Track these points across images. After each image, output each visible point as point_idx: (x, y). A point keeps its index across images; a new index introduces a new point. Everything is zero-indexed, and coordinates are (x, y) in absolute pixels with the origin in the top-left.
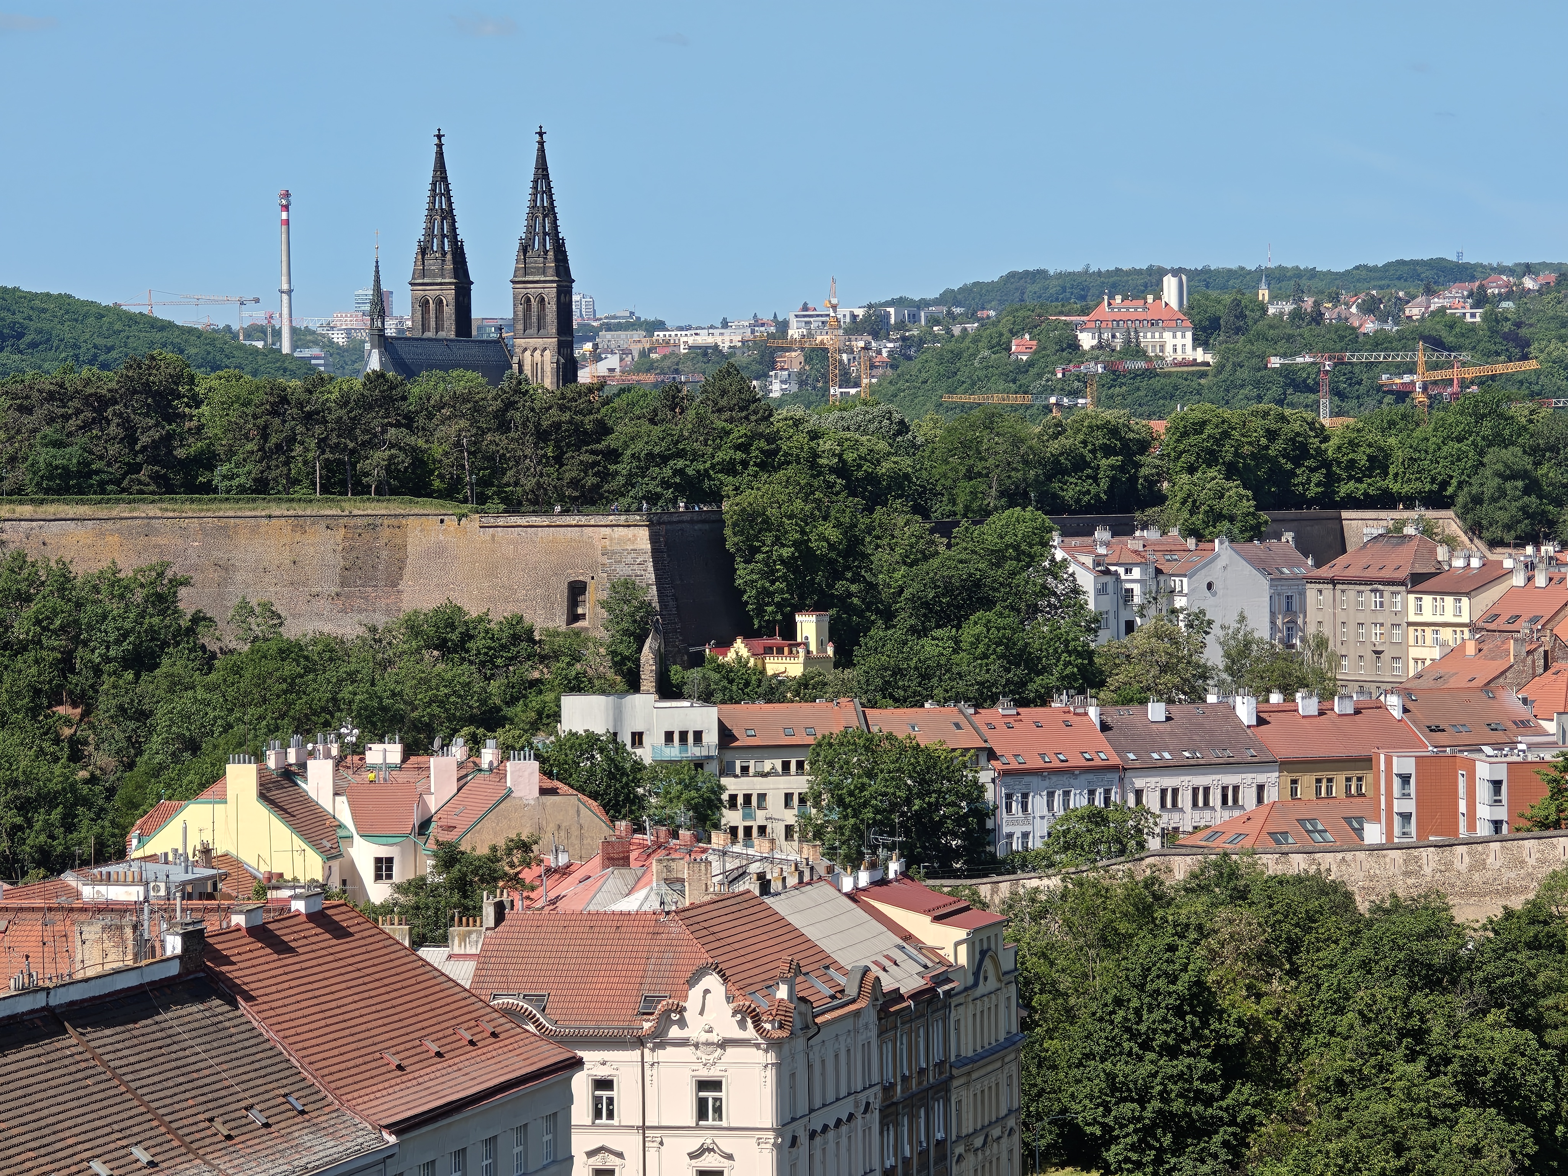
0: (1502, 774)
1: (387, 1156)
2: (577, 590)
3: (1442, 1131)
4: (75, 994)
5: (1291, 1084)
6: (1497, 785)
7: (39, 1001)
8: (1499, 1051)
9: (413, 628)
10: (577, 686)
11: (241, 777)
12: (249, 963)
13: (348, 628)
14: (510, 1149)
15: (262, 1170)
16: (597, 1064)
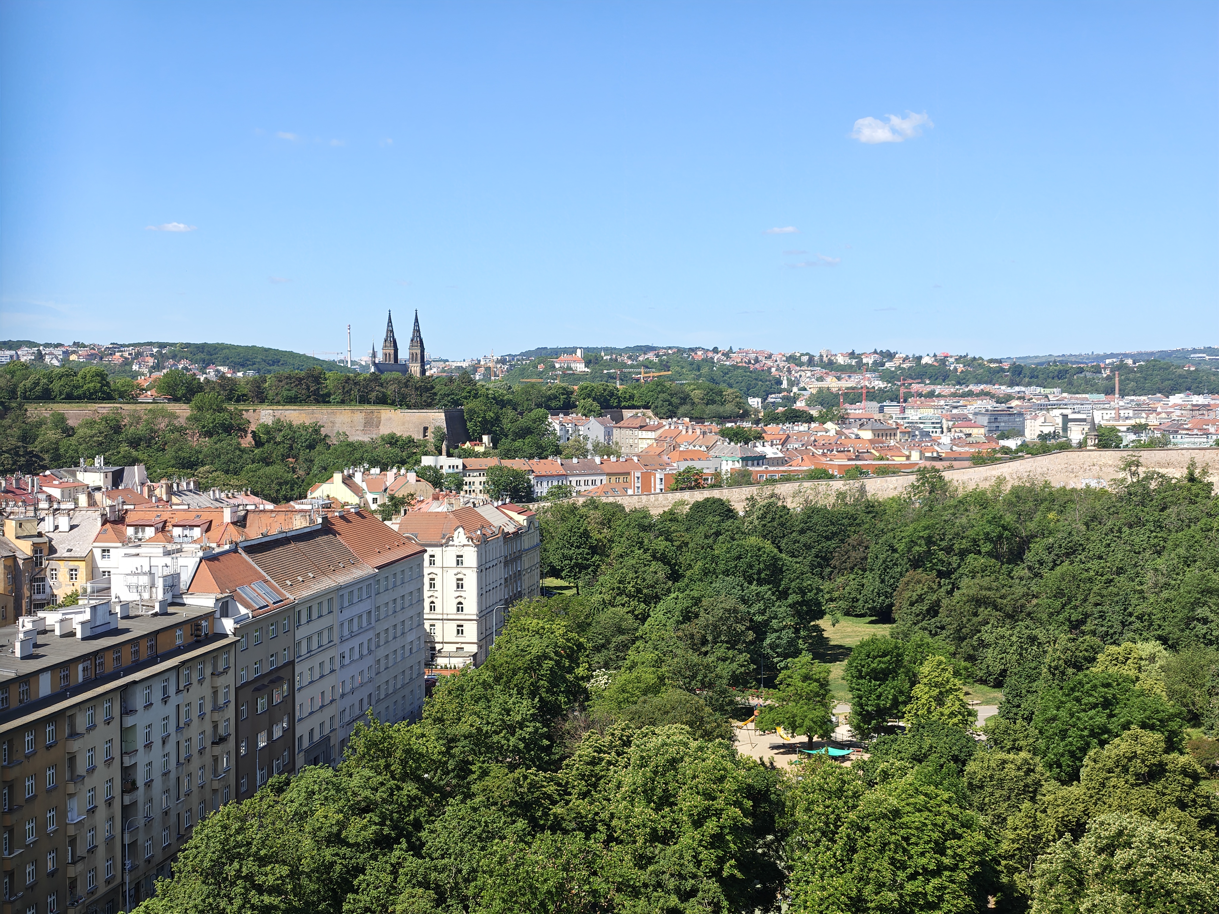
0: (663, 477)
1: (376, 575)
2: (426, 429)
3: (647, 567)
4: (293, 533)
5: (608, 556)
6: (661, 479)
7: (284, 535)
8: (662, 547)
9: (383, 438)
10: (426, 454)
11: (338, 477)
12: (339, 525)
13: (366, 439)
14: (408, 573)
15: (343, 579)
16: (430, 551)
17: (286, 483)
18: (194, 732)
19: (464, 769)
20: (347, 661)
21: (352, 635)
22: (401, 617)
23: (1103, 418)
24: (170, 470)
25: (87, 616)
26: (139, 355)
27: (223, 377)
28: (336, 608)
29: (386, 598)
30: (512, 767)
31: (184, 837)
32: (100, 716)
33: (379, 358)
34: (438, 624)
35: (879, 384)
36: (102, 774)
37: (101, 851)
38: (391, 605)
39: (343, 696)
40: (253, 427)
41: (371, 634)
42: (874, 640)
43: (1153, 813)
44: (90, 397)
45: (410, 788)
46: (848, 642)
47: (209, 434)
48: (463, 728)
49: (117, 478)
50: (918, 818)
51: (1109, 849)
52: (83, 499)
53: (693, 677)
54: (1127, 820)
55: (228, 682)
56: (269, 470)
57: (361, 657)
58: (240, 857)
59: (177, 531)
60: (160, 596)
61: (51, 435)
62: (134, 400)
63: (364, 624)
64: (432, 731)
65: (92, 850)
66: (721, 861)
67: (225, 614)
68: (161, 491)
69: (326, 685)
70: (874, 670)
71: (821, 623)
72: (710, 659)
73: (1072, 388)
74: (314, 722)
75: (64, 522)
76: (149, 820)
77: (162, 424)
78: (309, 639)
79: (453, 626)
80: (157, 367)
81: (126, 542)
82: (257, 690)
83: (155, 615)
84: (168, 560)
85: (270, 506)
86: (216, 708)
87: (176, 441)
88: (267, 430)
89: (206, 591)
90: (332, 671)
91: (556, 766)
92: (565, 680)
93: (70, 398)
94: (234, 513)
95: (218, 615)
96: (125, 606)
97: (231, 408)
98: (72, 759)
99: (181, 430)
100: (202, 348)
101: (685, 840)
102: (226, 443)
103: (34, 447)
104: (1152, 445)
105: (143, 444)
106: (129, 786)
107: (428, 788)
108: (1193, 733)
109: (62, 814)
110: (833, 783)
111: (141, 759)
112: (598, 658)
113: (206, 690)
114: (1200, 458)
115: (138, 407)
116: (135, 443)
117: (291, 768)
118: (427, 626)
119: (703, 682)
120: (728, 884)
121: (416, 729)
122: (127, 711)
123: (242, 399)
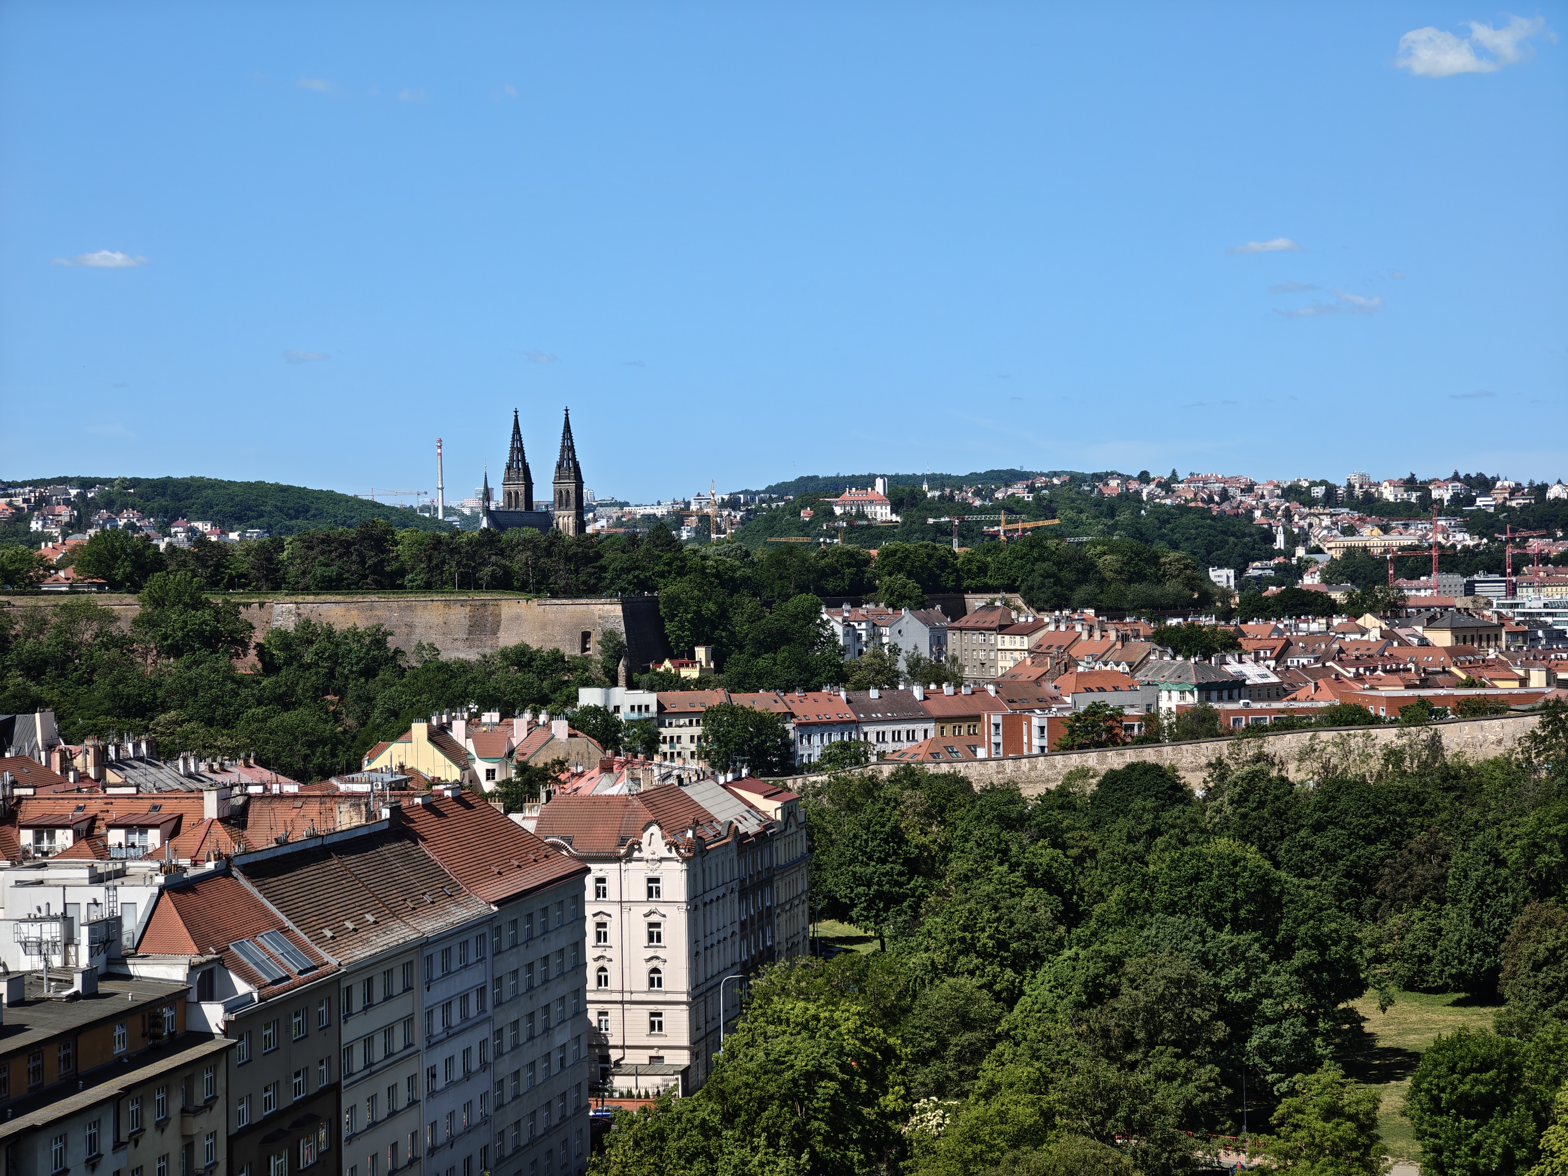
0: (1045, 723)
1: (493, 917)
2: (586, 636)
3: (1017, 899)
4: (336, 839)
5: (941, 877)
6: (1042, 729)
7: (319, 842)
8: (1044, 860)
9: (504, 655)
10: (586, 684)
11: (419, 730)
12: (424, 823)
13: (472, 656)
14: (555, 913)
15: (430, 925)
16: (598, 870)
17: (323, 742)
20: (440, 1083)
21: (451, 1034)
22: (542, 999)
24: (103, 720)
26: (42, 502)
27: (200, 540)
28: (418, 980)
29: (513, 961)
33: (498, 500)
34: (615, 1012)
35: (1464, 539)
38: (523, 976)
39: (433, 1150)
40: (258, 637)
41: (485, 1032)
42: (1462, 1038)
46: (1413, 1042)
47: (175, 651)
53: (1110, 1112)
55: (213, 1125)
56: (290, 717)
57: (468, 1075)
59: (116, 837)
60: (84, 961)
62: (33, 587)
63: (473, 1011)
67: (208, 995)
68: (84, 761)
69: (400, 1131)
70: (1464, 1096)
71: (1356, 1004)
72: (1141, 1077)
77: (87, 634)
78: (368, 1040)
79: (641, 1015)
80: (77, 525)
81: (18, 858)
82: (269, 1140)
83: (75, 997)
84: (98, 892)
85: (292, 788)
87: (112, 665)
88: (285, 640)
89: (169, 952)
90: (413, 1103)
92: (860, 1118)
94: (223, 800)
95: (193, 996)
96: (16, 981)
97: (218, 600)
99: (122, 643)
100: (163, 486)
102: (208, 667)
105: (51, 672)
112: (924, 1075)
113: (171, 1142)
115: (41, 601)
116: (35, 669)
118: (592, 1015)
119: (1128, 1121)
123: (238, 582)
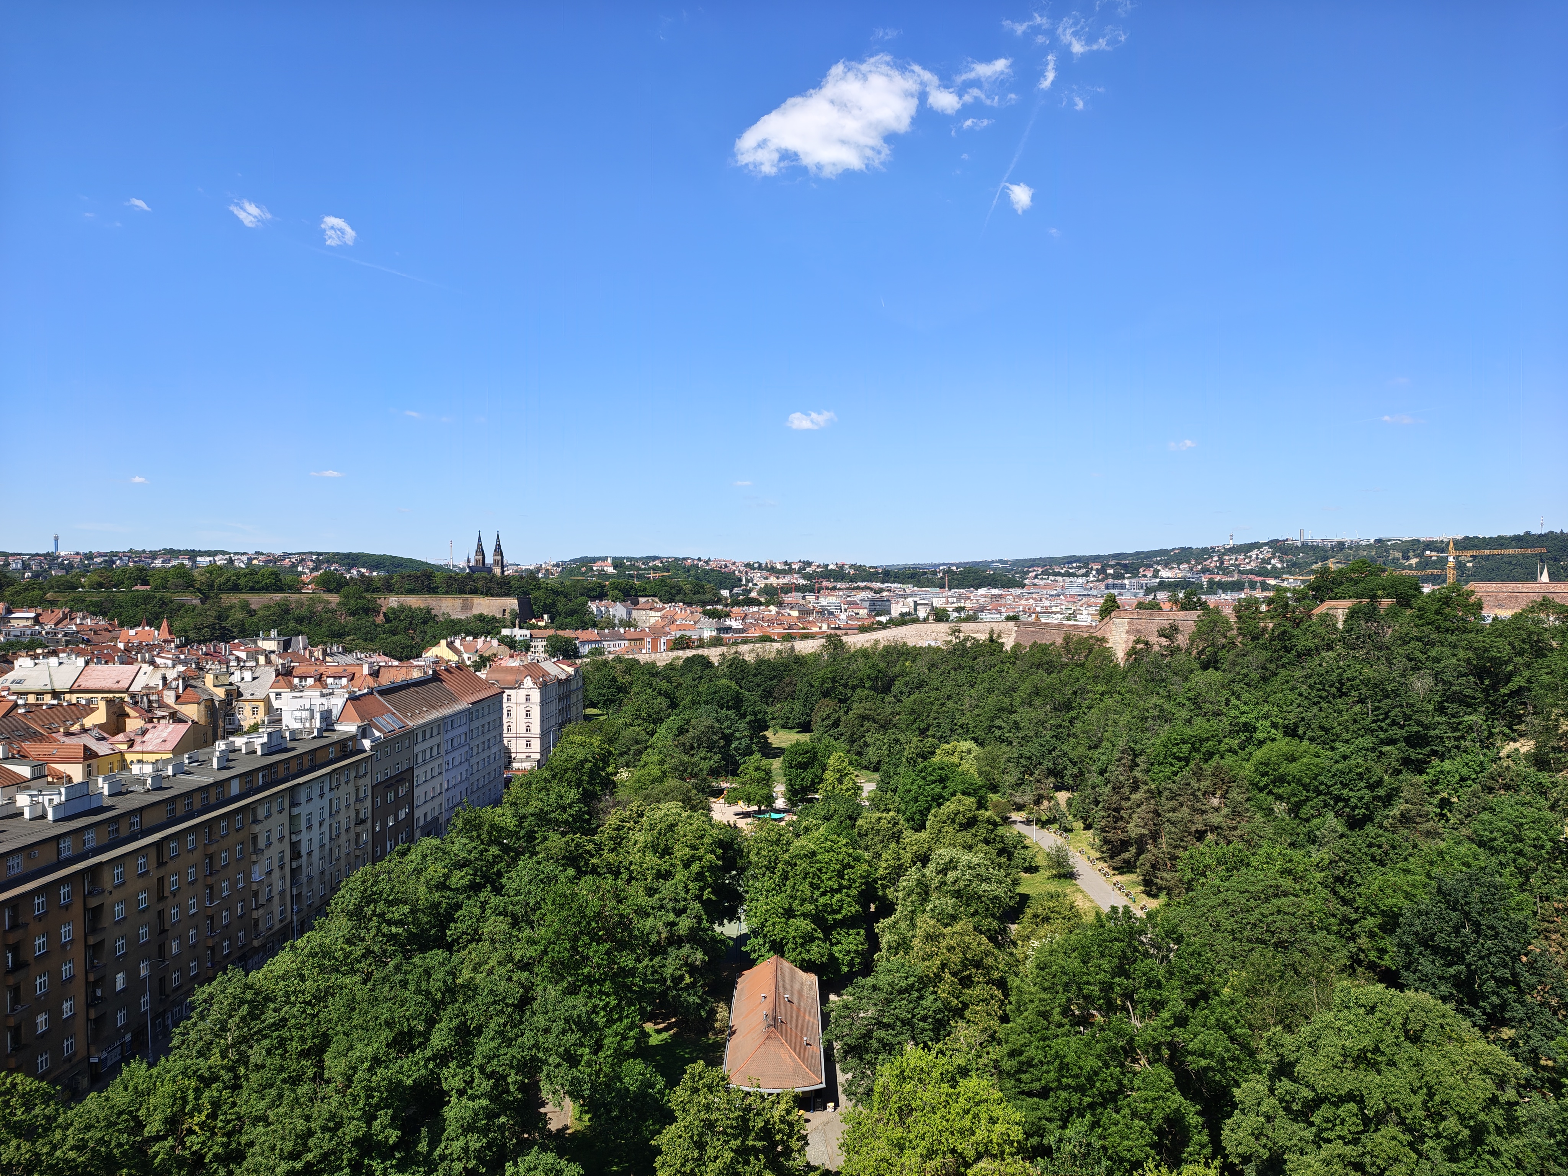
0: (665, 641)
1: (469, 709)
2: (504, 610)
4: (412, 681)
6: (664, 643)
7: (406, 682)
8: (664, 687)
9: (474, 617)
10: (505, 627)
11: (443, 643)
12: (445, 676)
13: (463, 617)
14: (492, 707)
15: (447, 711)
16: (507, 692)
17: (407, 647)
18: (342, 817)
19: (531, 836)
20: (450, 766)
21: (454, 749)
22: (487, 737)
23: (938, 603)
24: (325, 639)
25: (265, 739)
26: (302, 560)
27: (362, 575)
28: (442, 731)
29: (476, 724)
30: (564, 834)
31: (335, 889)
32: (275, 808)
33: (473, 563)
34: (513, 740)
35: (802, 582)
36: (276, 847)
37: (276, 900)
38: (481, 729)
39: (447, 790)
40: (384, 610)
41: (467, 748)
42: (798, 743)
43: (970, 848)
44: (267, 589)
45: (494, 850)
46: (783, 745)
47: (353, 614)
48: (530, 809)
49: (287, 645)
50: (827, 856)
51: (944, 871)
52: (262, 659)
53: (685, 771)
54: (956, 853)
55: (366, 783)
56: (394, 638)
57: (460, 763)
58: (375, 902)
59: (330, 681)
60: (318, 725)
61: (240, 615)
62: (299, 591)
63: (462, 741)
64: (508, 811)
65: (270, 900)
66: (702, 889)
67: (365, 737)
68: (318, 654)
69: (436, 782)
70: (800, 763)
71: (766, 733)
72: (696, 759)
73: (919, 584)
74: (428, 808)
75: (248, 676)
76: (310, 878)
77: (319, 608)
78: (424, 752)
79: (524, 741)
80: (315, 569)
81: (293, 688)
82: (387, 787)
83: (315, 738)
84: (323, 700)
85: (396, 663)
86: (358, 800)
87: (329, 619)
88: (394, 611)
89: (350, 721)
90: (440, 773)
91: (594, 832)
92: (600, 775)
93: (252, 590)
94: (370, 668)
95: (359, 737)
96: (293, 732)
97: (369, 596)
98: (255, 838)
99: (333, 612)
100: (348, 556)
101: (678, 877)
102: (366, 620)
103: (227, 624)
104: (968, 619)
105: (305, 621)
106: (296, 854)
107: (506, 849)
108: (993, 797)
109: (248, 875)
110: (773, 836)
111: (304, 836)
112: (622, 760)
113: (351, 788)
114: (997, 627)
115: (302, 596)
116: (299, 620)
117: (411, 839)
118: (505, 742)
119: (691, 774)
120: (706, 904)
121: (498, 810)
122: (294, 804)
123: (376, 590)
